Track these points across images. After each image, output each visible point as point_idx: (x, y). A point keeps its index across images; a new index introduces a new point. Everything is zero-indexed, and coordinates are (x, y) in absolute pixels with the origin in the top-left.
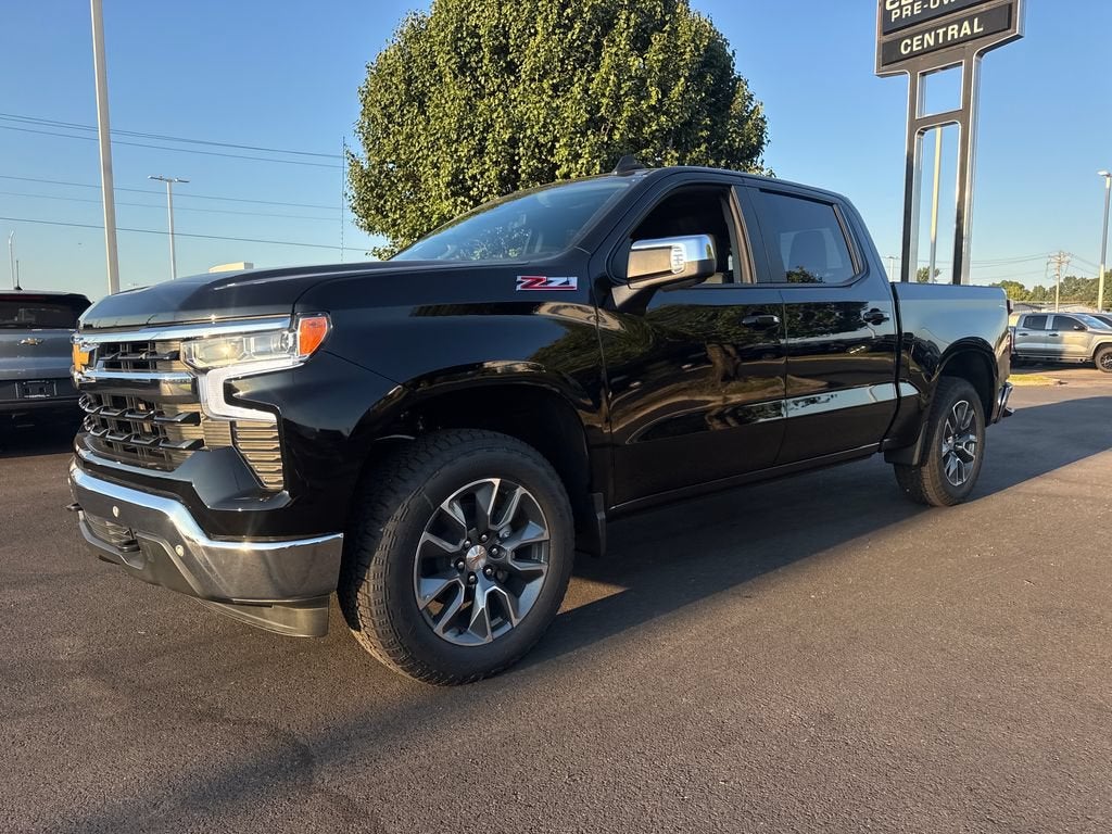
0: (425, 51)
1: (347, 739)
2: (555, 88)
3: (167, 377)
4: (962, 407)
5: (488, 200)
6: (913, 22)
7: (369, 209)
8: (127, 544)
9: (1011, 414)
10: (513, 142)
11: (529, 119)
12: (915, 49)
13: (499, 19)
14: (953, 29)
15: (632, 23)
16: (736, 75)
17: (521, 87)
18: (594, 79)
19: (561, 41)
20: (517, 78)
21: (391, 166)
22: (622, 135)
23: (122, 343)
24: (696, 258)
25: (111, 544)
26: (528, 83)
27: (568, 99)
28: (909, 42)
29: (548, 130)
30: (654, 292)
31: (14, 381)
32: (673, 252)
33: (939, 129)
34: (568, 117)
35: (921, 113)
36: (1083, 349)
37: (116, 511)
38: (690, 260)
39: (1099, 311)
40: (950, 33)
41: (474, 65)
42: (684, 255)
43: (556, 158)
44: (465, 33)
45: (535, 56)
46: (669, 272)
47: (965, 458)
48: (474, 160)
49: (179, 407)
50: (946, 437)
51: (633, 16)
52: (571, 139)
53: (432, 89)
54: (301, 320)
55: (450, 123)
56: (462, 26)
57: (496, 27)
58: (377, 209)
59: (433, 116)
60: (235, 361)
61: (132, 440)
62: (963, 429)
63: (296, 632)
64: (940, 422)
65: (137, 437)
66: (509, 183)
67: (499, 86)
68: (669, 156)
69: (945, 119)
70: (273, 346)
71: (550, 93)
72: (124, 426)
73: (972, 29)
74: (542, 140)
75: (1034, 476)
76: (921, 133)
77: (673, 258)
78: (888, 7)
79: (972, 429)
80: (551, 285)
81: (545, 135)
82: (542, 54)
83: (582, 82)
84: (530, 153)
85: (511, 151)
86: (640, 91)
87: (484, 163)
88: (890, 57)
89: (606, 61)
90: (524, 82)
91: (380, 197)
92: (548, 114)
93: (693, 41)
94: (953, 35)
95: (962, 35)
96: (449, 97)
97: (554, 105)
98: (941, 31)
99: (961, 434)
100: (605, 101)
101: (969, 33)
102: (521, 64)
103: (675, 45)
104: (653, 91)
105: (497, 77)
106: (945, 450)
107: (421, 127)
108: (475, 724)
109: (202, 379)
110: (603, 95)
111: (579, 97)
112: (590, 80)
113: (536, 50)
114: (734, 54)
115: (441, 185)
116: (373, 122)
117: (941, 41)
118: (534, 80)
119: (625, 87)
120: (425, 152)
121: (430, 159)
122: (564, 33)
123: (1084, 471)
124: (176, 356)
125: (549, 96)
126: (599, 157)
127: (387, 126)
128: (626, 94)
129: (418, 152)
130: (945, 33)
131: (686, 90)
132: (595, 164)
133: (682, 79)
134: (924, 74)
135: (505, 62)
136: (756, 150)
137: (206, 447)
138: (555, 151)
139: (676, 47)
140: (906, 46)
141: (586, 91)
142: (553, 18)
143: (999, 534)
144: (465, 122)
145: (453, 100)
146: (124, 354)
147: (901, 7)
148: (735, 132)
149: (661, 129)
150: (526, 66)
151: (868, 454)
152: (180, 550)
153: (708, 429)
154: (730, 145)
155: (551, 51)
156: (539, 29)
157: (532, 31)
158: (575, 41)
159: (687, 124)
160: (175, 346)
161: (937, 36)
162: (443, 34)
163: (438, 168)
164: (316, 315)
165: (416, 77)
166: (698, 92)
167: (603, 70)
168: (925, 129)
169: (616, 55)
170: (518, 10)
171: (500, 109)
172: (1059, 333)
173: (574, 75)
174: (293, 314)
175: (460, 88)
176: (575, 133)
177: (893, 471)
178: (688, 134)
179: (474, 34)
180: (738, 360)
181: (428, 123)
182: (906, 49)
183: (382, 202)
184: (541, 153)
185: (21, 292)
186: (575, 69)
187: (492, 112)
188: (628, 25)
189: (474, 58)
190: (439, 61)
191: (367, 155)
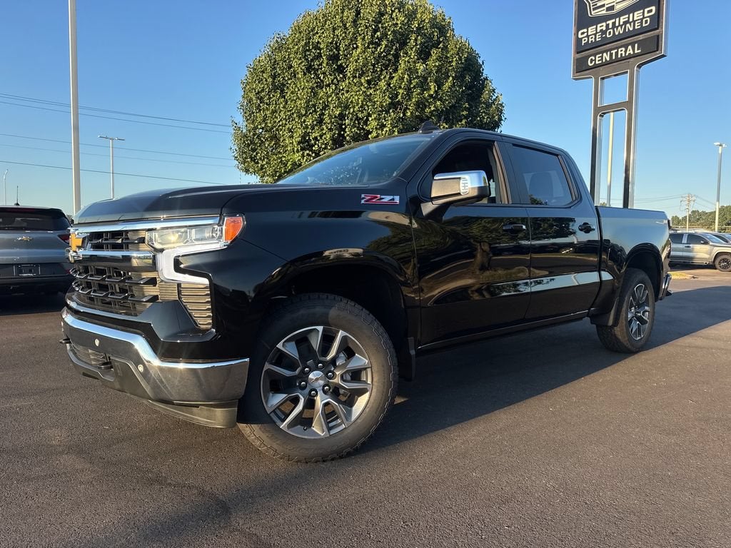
0: (285, 57)
1: (251, 497)
2: (369, 82)
3: (135, 254)
4: (640, 288)
5: (324, 153)
6: (595, 46)
7: (246, 158)
8: (104, 364)
9: (670, 294)
10: (342, 117)
11: (352, 102)
12: (597, 63)
13: (333, 38)
14: (621, 51)
15: (419, 42)
16: (484, 76)
17: (347, 81)
18: (394, 77)
19: (373, 52)
20: (345, 76)
21: (261, 131)
22: (412, 113)
23: (105, 232)
24: (477, 185)
25: (91, 365)
26: (352, 79)
27: (377, 90)
28: (593, 58)
29: (364, 109)
30: (448, 207)
31: (13, 265)
32: (461, 181)
33: (612, 114)
34: (377, 101)
35: (601, 104)
36: (707, 256)
37: (97, 342)
38: (473, 186)
39: (716, 232)
40: (620, 53)
41: (316, 67)
42: (468, 183)
43: (369, 127)
44: (311, 47)
45: (356, 62)
46: (459, 194)
47: (642, 321)
48: (316, 128)
49: (143, 274)
50: (630, 308)
51: (419, 38)
52: (379, 115)
53: (289, 82)
54: (226, 218)
55: (301, 104)
56: (309, 42)
57: (331, 43)
58: (251, 158)
59: (290, 99)
60: (182, 244)
61: (109, 296)
62: (641, 302)
63: (215, 424)
64: (626, 298)
65: (112, 294)
66: (338, 142)
67: (332, 81)
68: (442, 127)
69: (616, 107)
70: (207, 235)
71: (366, 85)
72: (103, 287)
73: (634, 50)
74: (360, 115)
75: (685, 335)
76: (601, 116)
77: (461, 185)
78: (580, 36)
79: (646, 303)
80: (383, 200)
81: (362, 112)
82: (361, 60)
83: (387, 78)
84: (352, 124)
85: (340, 122)
86: (423, 85)
87: (323, 129)
88: (581, 67)
89: (402, 66)
90: (349, 78)
91: (254, 150)
92: (364, 99)
93: (458, 54)
94: (622, 54)
95: (627, 54)
96: (301, 87)
97: (368, 93)
98: (614, 52)
99: (639, 306)
100: (401, 91)
101: (632, 53)
102: (347, 67)
103: (446, 56)
104: (432, 85)
105: (331, 75)
106: (630, 316)
107: (282, 106)
108: (336, 488)
109: (159, 256)
110: (400, 87)
111: (384, 88)
112: (391, 78)
113: (357, 57)
114: (483, 63)
115: (294, 143)
116: (250, 102)
117: (614, 58)
118: (356, 77)
119: (414, 82)
120: (284, 122)
121: (287, 126)
122: (375, 48)
123: (716, 332)
124: (142, 240)
125: (365, 87)
126: (397, 127)
127: (259, 105)
128: (414, 87)
129: (279, 122)
130: (617, 53)
131: (453, 85)
132: (394, 131)
133: (451, 78)
134: (603, 79)
135: (337, 65)
136: (497, 125)
137: (160, 301)
138: (369, 122)
139: (447, 57)
140: (592, 61)
141: (389, 85)
142: (368, 38)
143: (667, 371)
144: (311, 103)
145: (303, 89)
146: (106, 240)
147: (588, 36)
148: (484, 112)
149: (437, 110)
150: (351, 68)
151: (580, 318)
152: (141, 368)
153: (469, 299)
154: (481, 121)
155: (367, 59)
156: (360, 45)
157: (355, 46)
158: (382, 53)
159: (453, 107)
160: (142, 234)
161: (611, 55)
162: (297, 47)
163: (292, 132)
164: (235, 216)
165: (279, 74)
166: (460, 87)
167: (400, 72)
168: (604, 113)
169: (409, 62)
170: (345, 33)
171: (333, 95)
172: (691, 245)
173: (381, 74)
174: (221, 214)
175: (307, 81)
176: (382, 111)
177: (596, 330)
178: (453, 113)
179: (317, 47)
180: (491, 255)
181: (286, 103)
182: (591, 63)
183: (255, 154)
184: (359, 123)
185: (19, 207)
186: (382, 70)
187: (328, 97)
188: (416, 43)
189: (316, 63)
190: (294, 64)
191: (245, 123)
